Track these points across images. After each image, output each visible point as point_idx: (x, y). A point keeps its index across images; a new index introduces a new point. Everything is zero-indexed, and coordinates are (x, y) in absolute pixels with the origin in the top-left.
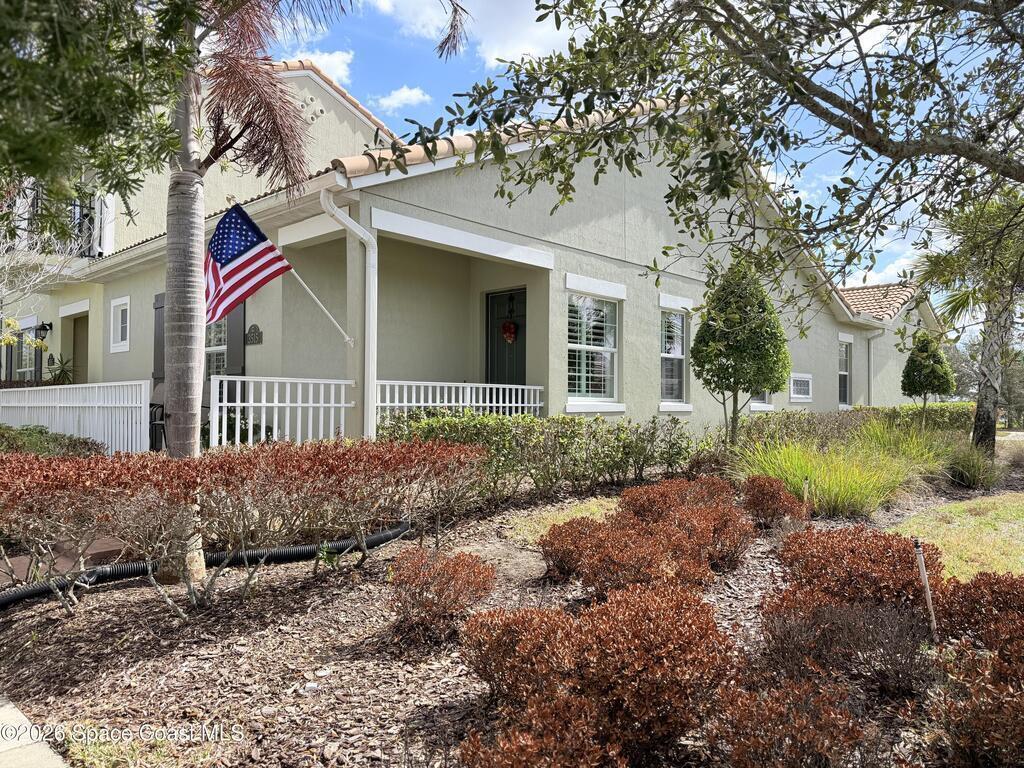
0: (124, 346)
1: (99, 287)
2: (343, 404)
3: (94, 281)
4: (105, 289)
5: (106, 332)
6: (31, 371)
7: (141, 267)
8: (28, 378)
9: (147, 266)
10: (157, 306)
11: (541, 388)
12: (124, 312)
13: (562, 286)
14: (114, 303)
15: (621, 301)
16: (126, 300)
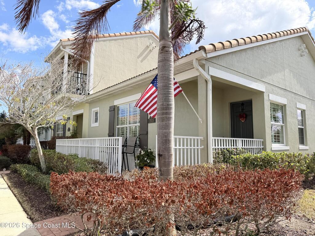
0: (97, 124)
1: (87, 105)
2: (199, 147)
3: (87, 103)
4: (89, 106)
5: (90, 120)
6: (61, 133)
7: (105, 97)
8: (60, 136)
9: (107, 97)
10: (110, 110)
11: (262, 140)
12: (97, 113)
13: (268, 99)
14: (93, 110)
15: (286, 105)
16: (98, 108)
